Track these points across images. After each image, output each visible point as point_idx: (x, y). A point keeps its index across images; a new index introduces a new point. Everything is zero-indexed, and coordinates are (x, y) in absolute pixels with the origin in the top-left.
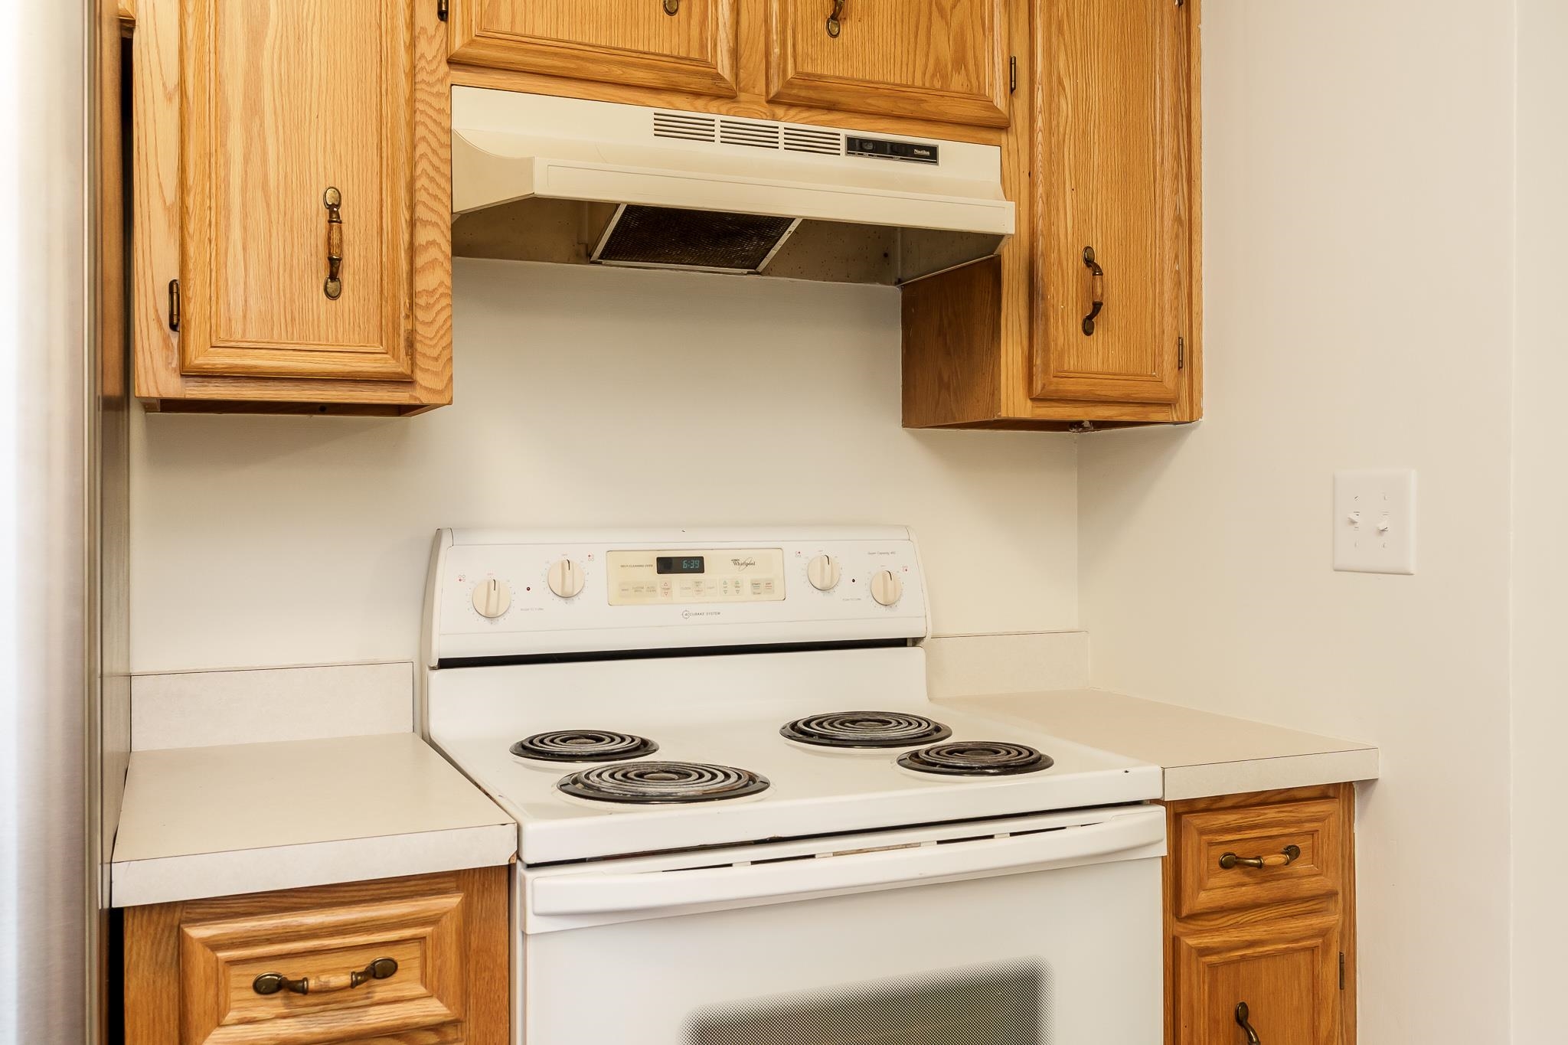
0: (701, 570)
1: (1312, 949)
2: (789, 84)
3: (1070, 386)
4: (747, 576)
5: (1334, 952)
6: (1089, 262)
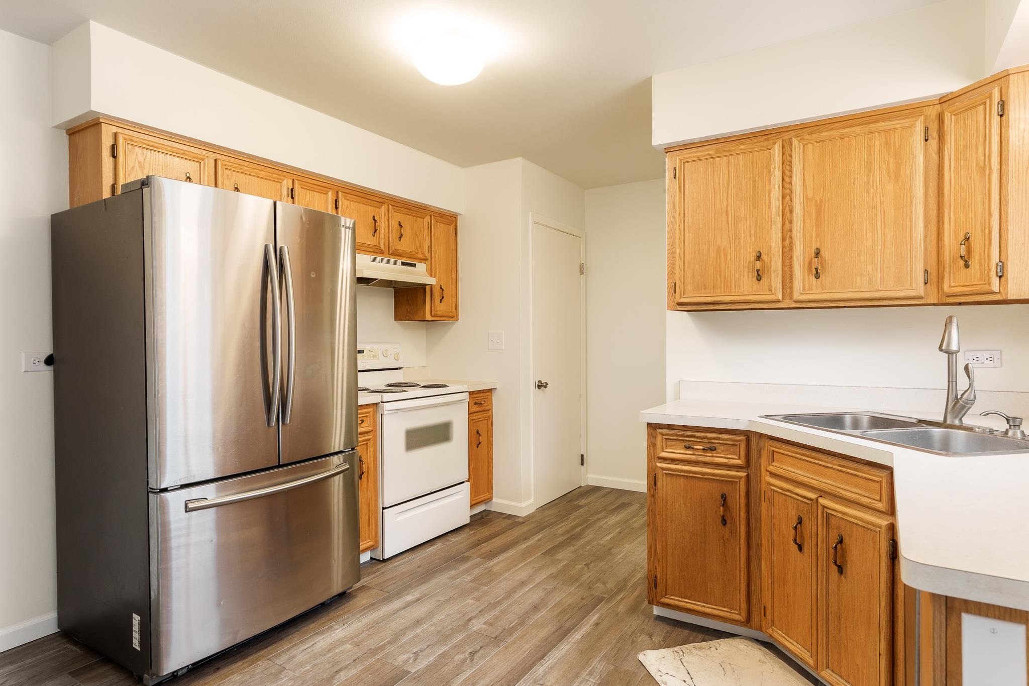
0: (363, 353)
1: (487, 420)
2: (393, 251)
3: (439, 314)
4: (372, 354)
5: (491, 420)
6: (441, 288)
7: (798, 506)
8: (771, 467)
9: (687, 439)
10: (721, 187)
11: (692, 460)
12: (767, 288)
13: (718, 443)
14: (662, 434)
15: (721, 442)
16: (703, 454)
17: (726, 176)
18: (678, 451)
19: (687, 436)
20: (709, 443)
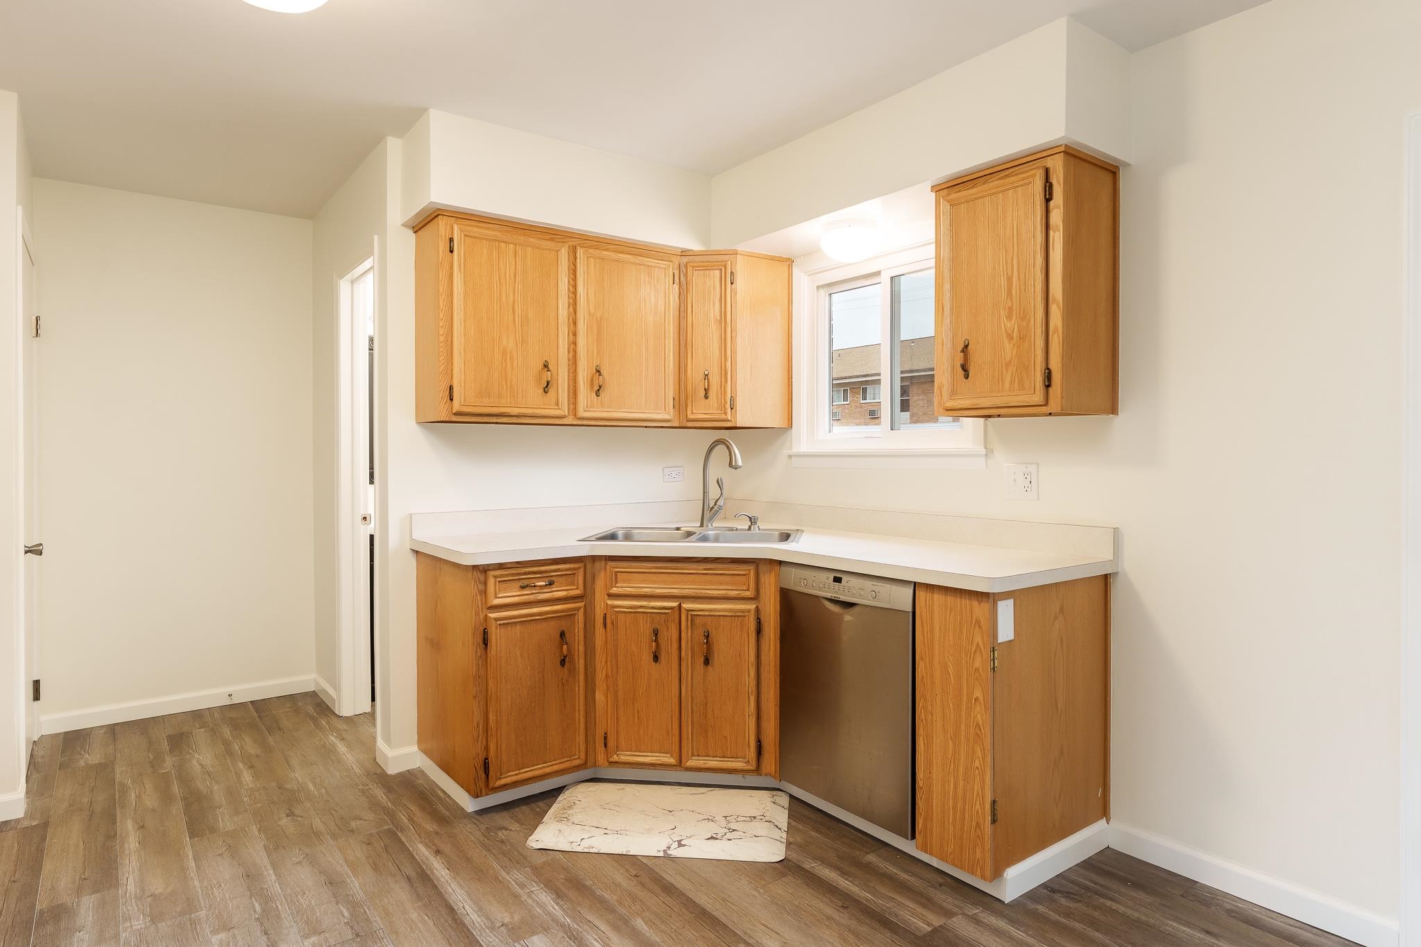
7: (653, 619)
8: (614, 589)
9: (524, 577)
10: (508, 279)
11: (532, 600)
12: (553, 401)
13: (556, 576)
14: (495, 577)
15: (560, 573)
16: (541, 591)
17: (513, 267)
18: (514, 594)
19: (525, 574)
20: (547, 577)
